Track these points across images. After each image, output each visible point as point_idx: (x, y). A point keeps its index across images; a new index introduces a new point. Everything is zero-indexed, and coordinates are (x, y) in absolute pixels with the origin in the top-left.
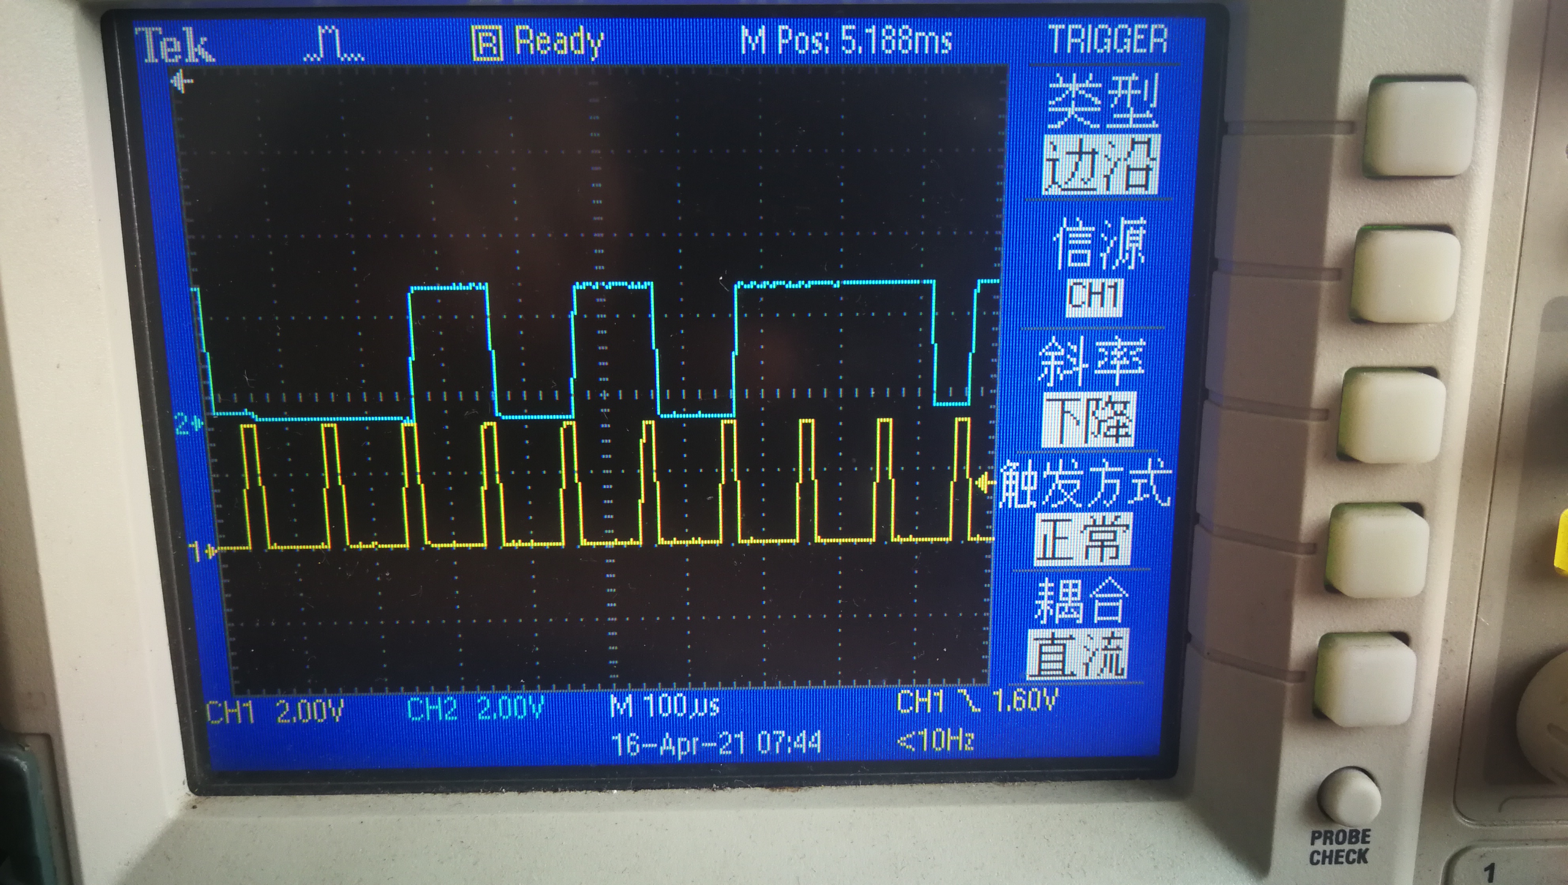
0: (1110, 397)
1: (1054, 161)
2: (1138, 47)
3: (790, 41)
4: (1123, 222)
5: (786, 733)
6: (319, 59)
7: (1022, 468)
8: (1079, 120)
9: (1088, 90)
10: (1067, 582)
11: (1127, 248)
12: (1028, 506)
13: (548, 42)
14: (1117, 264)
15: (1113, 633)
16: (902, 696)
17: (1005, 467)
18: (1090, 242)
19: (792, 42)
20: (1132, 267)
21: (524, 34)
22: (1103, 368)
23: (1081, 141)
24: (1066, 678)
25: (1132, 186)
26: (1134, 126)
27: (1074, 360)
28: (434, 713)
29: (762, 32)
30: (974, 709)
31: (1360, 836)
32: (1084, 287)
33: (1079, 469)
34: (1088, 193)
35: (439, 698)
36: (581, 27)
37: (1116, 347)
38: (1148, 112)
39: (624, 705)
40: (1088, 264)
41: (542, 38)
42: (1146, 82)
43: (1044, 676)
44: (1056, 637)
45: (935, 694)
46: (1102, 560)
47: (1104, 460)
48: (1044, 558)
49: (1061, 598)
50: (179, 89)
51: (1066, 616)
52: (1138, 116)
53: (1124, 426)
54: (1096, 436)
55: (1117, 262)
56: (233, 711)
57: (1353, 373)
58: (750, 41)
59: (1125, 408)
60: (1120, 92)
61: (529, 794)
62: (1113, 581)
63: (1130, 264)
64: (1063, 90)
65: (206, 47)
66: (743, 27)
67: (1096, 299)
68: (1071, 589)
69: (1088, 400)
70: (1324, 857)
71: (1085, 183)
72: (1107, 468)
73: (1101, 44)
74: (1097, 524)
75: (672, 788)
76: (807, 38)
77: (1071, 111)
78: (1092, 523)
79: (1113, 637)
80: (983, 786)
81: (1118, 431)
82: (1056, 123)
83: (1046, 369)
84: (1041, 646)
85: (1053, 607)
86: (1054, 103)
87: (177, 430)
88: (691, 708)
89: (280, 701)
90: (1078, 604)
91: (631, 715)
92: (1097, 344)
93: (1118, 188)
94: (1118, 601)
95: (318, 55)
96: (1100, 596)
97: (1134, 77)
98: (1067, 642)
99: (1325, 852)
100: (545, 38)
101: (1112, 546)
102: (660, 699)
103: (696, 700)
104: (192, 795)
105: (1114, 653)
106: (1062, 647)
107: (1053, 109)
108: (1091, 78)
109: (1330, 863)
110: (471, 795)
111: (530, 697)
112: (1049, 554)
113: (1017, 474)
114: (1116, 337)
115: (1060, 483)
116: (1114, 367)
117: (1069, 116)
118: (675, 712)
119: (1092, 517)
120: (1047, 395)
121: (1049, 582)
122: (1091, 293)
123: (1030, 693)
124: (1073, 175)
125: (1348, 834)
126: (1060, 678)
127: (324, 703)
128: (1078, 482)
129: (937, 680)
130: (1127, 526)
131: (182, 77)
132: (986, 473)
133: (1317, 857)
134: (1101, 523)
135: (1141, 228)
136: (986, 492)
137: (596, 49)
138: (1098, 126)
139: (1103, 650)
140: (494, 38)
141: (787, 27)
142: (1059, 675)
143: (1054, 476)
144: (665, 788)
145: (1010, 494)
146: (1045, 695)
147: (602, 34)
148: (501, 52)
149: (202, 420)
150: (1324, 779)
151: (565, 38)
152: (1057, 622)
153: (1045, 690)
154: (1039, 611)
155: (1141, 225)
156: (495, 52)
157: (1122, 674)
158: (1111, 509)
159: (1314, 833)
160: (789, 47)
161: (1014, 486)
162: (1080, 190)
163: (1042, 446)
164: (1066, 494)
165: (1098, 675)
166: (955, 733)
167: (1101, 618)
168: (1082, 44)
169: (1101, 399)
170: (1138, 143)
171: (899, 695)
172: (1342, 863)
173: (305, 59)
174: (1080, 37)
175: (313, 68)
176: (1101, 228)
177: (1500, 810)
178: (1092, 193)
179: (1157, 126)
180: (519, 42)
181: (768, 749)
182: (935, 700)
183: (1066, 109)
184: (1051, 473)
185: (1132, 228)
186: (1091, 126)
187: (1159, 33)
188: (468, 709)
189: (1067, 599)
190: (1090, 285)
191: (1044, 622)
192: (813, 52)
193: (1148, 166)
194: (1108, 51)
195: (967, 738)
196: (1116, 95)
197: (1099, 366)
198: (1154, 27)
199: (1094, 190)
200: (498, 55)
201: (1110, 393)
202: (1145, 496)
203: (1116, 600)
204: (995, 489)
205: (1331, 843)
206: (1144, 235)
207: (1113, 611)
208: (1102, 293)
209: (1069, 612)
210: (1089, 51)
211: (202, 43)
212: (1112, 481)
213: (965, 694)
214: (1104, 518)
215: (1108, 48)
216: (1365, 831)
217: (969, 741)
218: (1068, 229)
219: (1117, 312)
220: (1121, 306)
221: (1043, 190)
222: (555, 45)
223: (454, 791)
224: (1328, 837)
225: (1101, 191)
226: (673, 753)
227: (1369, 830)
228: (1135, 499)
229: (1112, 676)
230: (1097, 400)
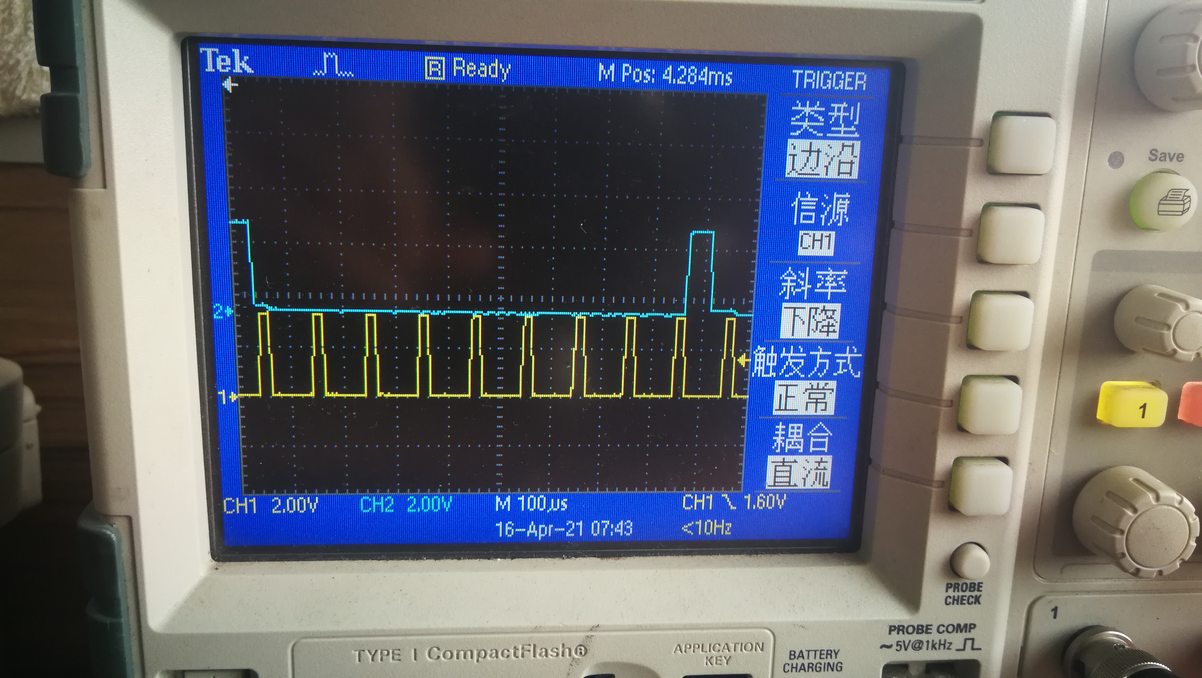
0: (824, 307)
1: (794, 156)
2: (848, 86)
3: (630, 74)
4: (836, 195)
5: (610, 522)
6: (323, 74)
7: (767, 351)
8: (810, 130)
9: (816, 112)
10: (794, 425)
11: (838, 212)
12: (771, 376)
13: (475, 69)
14: (831, 222)
15: (822, 459)
16: (686, 498)
17: (757, 351)
18: (814, 208)
19: (631, 75)
20: (840, 224)
21: (459, 63)
22: (819, 288)
23: (811, 143)
24: (791, 488)
25: (842, 173)
26: (844, 135)
27: (802, 283)
28: (378, 507)
29: (612, 68)
30: (732, 508)
31: (976, 587)
32: (810, 236)
33: (803, 353)
34: (815, 176)
35: (382, 497)
36: (496, 60)
37: (829, 275)
38: (853, 127)
39: (505, 503)
40: (813, 222)
41: (470, 66)
42: (852, 108)
43: (777, 486)
44: (785, 461)
45: (707, 497)
46: (816, 411)
47: (819, 347)
48: (780, 409)
49: (790, 436)
50: (228, 89)
51: (792, 447)
52: (846, 129)
53: (833, 325)
54: (814, 332)
55: (831, 220)
56: (242, 505)
57: (978, 294)
58: (604, 73)
59: (833, 314)
60: (835, 114)
61: (442, 561)
62: (822, 425)
63: (839, 223)
64: (801, 111)
65: (247, 62)
66: (600, 64)
67: (817, 244)
68: (796, 429)
69: (811, 309)
70: (954, 600)
71: (813, 170)
72: (821, 352)
73: (825, 83)
74: (814, 388)
75: (536, 557)
76: (641, 72)
77: (805, 124)
78: (810, 388)
79: (822, 462)
80: (737, 557)
81: (828, 329)
82: (796, 132)
83: (785, 288)
84: (776, 466)
85: (784, 441)
86: (794, 119)
87: (215, 315)
88: (548, 505)
89: (275, 498)
90: (800, 440)
91: (509, 510)
92: (817, 273)
93: (833, 174)
94: (825, 438)
95: (323, 72)
96: (814, 434)
97: (845, 105)
98: (792, 464)
99: (954, 597)
100: (473, 66)
101: (823, 403)
102: (529, 498)
103: (552, 500)
104: (214, 561)
105: (822, 472)
106: (789, 467)
107: (794, 123)
108: (818, 104)
109: (957, 604)
110: (403, 561)
111: (443, 497)
112: (783, 407)
113: (764, 355)
114: (829, 269)
115: (791, 361)
116: (827, 288)
117: (804, 128)
118: (538, 507)
119: (810, 384)
120: (784, 305)
121: (782, 425)
122: (814, 240)
123: (768, 497)
124: (805, 165)
125: (969, 585)
126: (787, 488)
127: (304, 500)
128: (802, 361)
129: (709, 488)
130: (833, 390)
131: (230, 82)
132: (745, 354)
133: (949, 600)
134: (816, 388)
135: (847, 200)
136: (744, 366)
137: (505, 74)
138: (822, 135)
139: (815, 469)
140: (439, 65)
141: (628, 65)
142: (787, 486)
143: (788, 357)
144: (532, 557)
145: (759, 368)
146: (777, 499)
147: (510, 65)
148: (444, 74)
149: (233, 309)
150: (953, 550)
151: (486, 66)
152: (786, 451)
153: (777, 495)
154: (775, 444)
155: (847, 198)
156: (439, 74)
157: (827, 485)
158: (823, 379)
159: (948, 584)
160: (629, 78)
161: (762, 363)
162: (810, 174)
163: (781, 337)
164: (794, 368)
165: (812, 486)
166: (719, 523)
167: (815, 449)
168: (814, 83)
169: (818, 308)
170: (846, 146)
171: (684, 497)
172: (965, 604)
173: (314, 74)
174: (812, 78)
175: (320, 79)
176: (822, 199)
177: (1061, 572)
178: (816, 177)
179: (858, 136)
180: (455, 68)
181: (598, 533)
182: (707, 501)
183: (802, 123)
184: (786, 355)
185: (841, 200)
186: (818, 135)
187: (861, 78)
188: (401, 505)
189: (793, 436)
190: (814, 235)
191: (778, 451)
192: (644, 81)
193: (852, 161)
194: (829, 88)
195: (727, 527)
196: (834, 116)
197: (818, 287)
198: (858, 74)
199: (818, 175)
200: (442, 76)
201: (824, 304)
202: (844, 370)
203: (824, 437)
204: (750, 364)
205: (958, 591)
206: (848, 204)
207: (822, 445)
208: (821, 240)
209: (794, 445)
210: (817, 87)
211: (245, 60)
212: (824, 361)
213: (726, 497)
214: (818, 384)
215: (829, 86)
216: (979, 583)
217: (728, 528)
218: (801, 199)
219: (830, 253)
220: (833, 249)
221: (786, 174)
222: (479, 71)
223: (393, 559)
224: (956, 587)
225: (823, 176)
226: (536, 535)
227: (982, 583)
228: (838, 372)
229: (820, 487)
230: (816, 309)
